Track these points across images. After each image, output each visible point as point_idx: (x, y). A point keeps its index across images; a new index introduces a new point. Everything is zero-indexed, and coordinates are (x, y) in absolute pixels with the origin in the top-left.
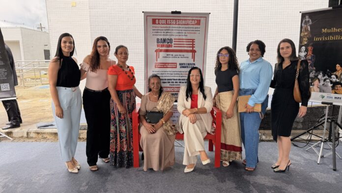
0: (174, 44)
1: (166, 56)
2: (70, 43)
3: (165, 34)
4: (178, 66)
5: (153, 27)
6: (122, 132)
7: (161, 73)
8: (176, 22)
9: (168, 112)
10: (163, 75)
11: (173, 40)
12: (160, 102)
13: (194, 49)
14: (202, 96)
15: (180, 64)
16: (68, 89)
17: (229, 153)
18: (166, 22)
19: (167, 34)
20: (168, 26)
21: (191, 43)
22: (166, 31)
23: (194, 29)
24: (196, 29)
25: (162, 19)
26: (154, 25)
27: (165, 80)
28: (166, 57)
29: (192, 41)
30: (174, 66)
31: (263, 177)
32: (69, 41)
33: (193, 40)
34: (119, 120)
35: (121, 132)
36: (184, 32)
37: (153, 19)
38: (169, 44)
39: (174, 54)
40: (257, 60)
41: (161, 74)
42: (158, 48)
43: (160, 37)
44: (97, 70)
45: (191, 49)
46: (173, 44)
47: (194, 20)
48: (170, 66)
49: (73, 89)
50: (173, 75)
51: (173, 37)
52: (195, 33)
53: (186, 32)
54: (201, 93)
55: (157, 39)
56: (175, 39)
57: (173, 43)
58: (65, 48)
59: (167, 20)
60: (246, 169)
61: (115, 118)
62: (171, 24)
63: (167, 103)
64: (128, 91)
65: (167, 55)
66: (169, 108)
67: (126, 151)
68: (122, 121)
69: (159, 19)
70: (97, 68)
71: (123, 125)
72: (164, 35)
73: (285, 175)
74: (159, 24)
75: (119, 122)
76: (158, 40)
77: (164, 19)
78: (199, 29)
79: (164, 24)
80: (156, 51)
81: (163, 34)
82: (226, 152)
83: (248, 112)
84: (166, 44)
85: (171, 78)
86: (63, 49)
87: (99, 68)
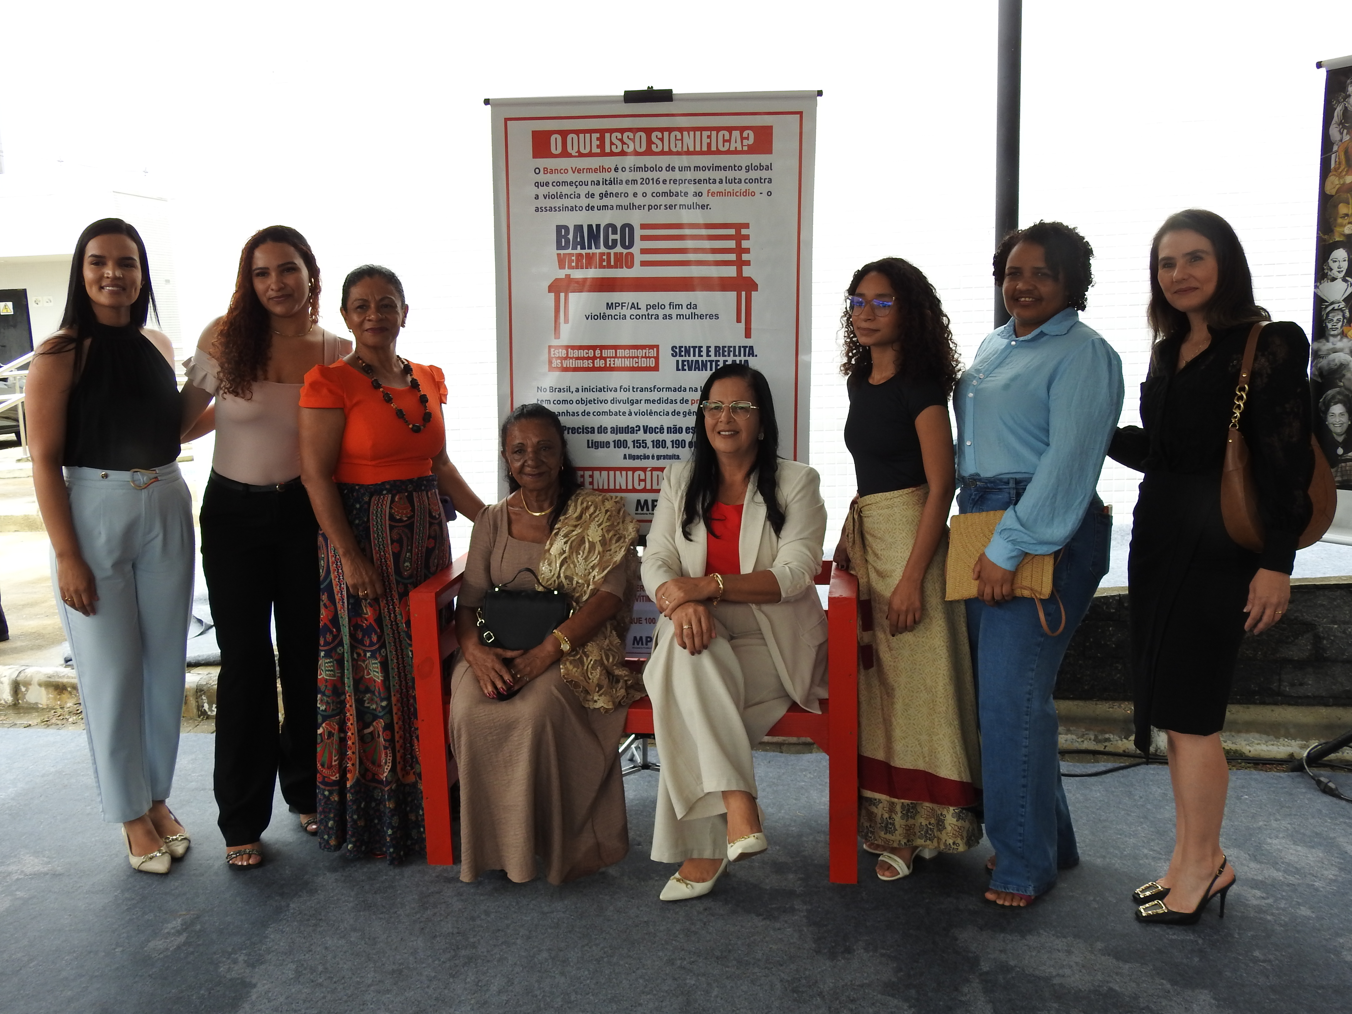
0: (644, 251)
1: (603, 309)
2: (125, 263)
3: (596, 202)
4: (668, 361)
5: (537, 171)
6: (368, 690)
7: (576, 396)
8: (650, 142)
9: (594, 593)
10: (590, 408)
11: (638, 233)
12: (557, 546)
13: (747, 272)
14: (762, 511)
15: (676, 351)
16: (116, 475)
17: (910, 812)
18: (602, 146)
19: (605, 201)
20: (609, 162)
21: (732, 244)
22: (602, 189)
23: (742, 175)
24: (753, 174)
25: (577, 132)
26: (543, 163)
27: (602, 430)
28: (604, 317)
29: (732, 232)
30: (644, 363)
31: (1060, 944)
32: (116, 254)
33: (739, 227)
34: (355, 627)
35: (362, 687)
36: (692, 188)
37: (535, 134)
38: (619, 249)
39: (645, 298)
40: (1044, 328)
41: (582, 401)
42: (562, 274)
43: (571, 220)
44: (255, 387)
45: (731, 271)
46: (635, 250)
47: (742, 129)
48: (627, 363)
49: (142, 476)
50: (643, 407)
51: (636, 218)
52: (746, 193)
53: (704, 188)
54: (759, 498)
55: (559, 228)
56: (643, 226)
57: (639, 244)
58: (101, 288)
59: (602, 132)
60: (990, 896)
61: (335, 620)
62: (623, 153)
63: (592, 545)
64: (396, 487)
65: (609, 306)
66: (597, 575)
67: (388, 783)
68: (367, 632)
69: (564, 134)
70: (255, 379)
71: (373, 656)
72: (590, 208)
73: (1191, 937)
74: (565, 154)
75: (352, 636)
76: (561, 230)
77: (591, 131)
78: (765, 174)
79: (591, 154)
80: (557, 288)
81: (584, 202)
82: (892, 809)
83: (987, 596)
84: (603, 249)
85: (633, 421)
86: (92, 292)
87: (266, 379)
